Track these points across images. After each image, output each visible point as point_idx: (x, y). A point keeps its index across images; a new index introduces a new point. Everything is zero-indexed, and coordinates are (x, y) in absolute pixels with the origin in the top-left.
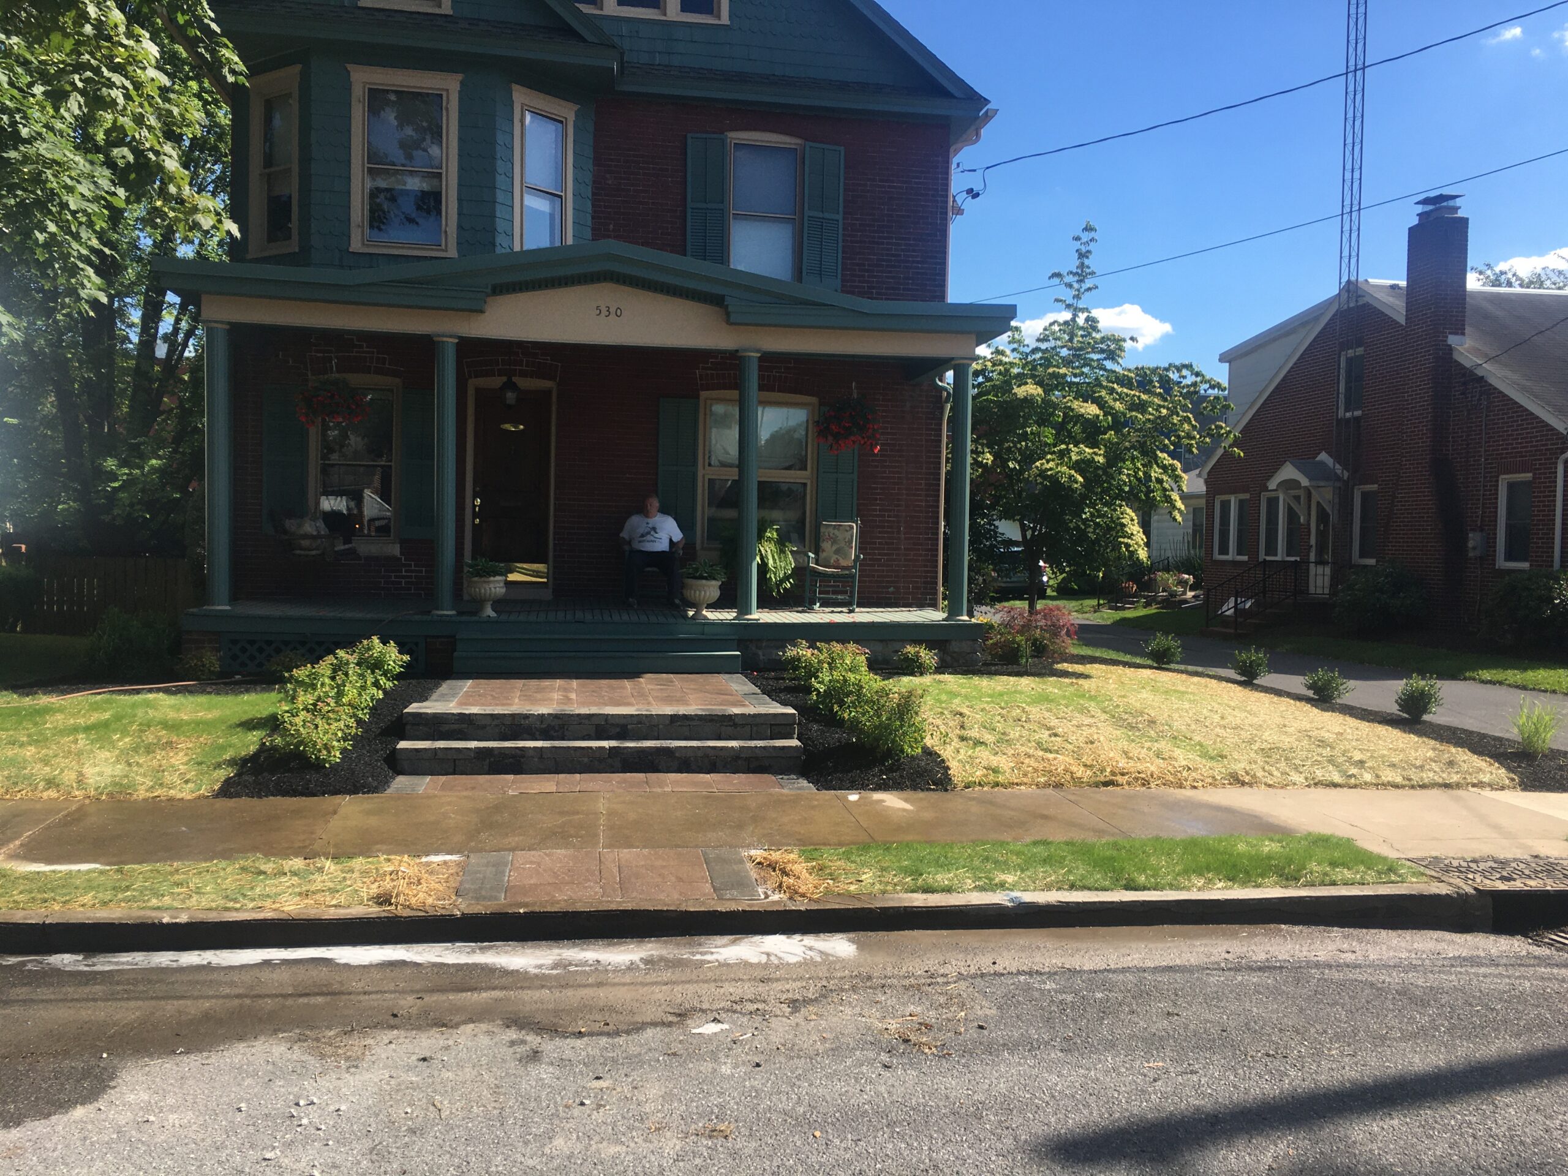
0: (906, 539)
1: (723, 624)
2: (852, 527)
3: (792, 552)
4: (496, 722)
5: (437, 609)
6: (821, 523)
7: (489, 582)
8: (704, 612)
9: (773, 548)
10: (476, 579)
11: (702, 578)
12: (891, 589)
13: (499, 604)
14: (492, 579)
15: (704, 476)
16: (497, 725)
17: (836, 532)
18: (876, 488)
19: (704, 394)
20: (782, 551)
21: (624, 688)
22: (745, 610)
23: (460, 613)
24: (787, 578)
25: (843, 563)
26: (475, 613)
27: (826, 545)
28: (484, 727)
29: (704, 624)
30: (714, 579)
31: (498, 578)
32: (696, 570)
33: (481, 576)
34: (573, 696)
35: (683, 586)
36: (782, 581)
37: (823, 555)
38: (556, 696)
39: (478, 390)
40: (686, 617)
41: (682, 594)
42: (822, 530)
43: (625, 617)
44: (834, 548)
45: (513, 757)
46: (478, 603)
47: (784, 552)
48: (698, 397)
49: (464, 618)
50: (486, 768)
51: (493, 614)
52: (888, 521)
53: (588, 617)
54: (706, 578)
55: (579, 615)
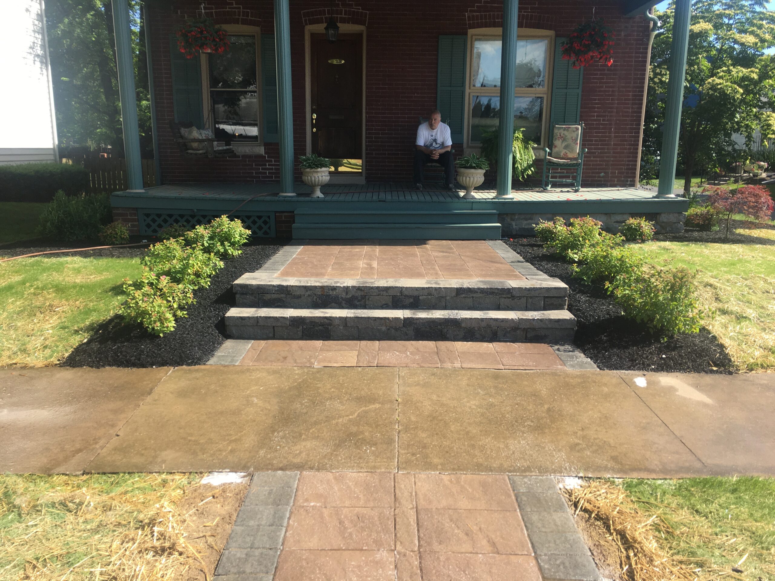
0: (615, 137)
1: (487, 202)
2: (578, 129)
3: (534, 148)
4: (309, 293)
5: (283, 192)
6: (554, 127)
7: (317, 172)
8: (472, 193)
9: (520, 145)
10: (308, 170)
11: (471, 167)
12: (602, 174)
13: (325, 188)
14: (319, 169)
15: (469, 94)
16: (309, 295)
17: (566, 132)
18: (595, 100)
19: (471, 32)
20: (526, 148)
21: (415, 255)
22: (502, 191)
23: (299, 195)
24: (529, 167)
25: (570, 155)
26: (308, 195)
27: (558, 143)
28: (299, 297)
29: (473, 202)
30: (481, 168)
31: (324, 169)
32: (467, 161)
33: (312, 168)
34: (375, 264)
35: (457, 173)
36: (526, 169)
37: (555, 150)
38: (361, 264)
39: (313, 35)
40: (458, 197)
41: (456, 179)
42: (556, 131)
43: (415, 198)
44: (564, 145)
45: (322, 325)
46: (312, 187)
47: (528, 148)
48: (466, 34)
49: (302, 199)
50: (300, 334)
51: (321, 195)
52: (602, 124)
53: (389, 197)
54: (474, 168)
55: (382, 196)
